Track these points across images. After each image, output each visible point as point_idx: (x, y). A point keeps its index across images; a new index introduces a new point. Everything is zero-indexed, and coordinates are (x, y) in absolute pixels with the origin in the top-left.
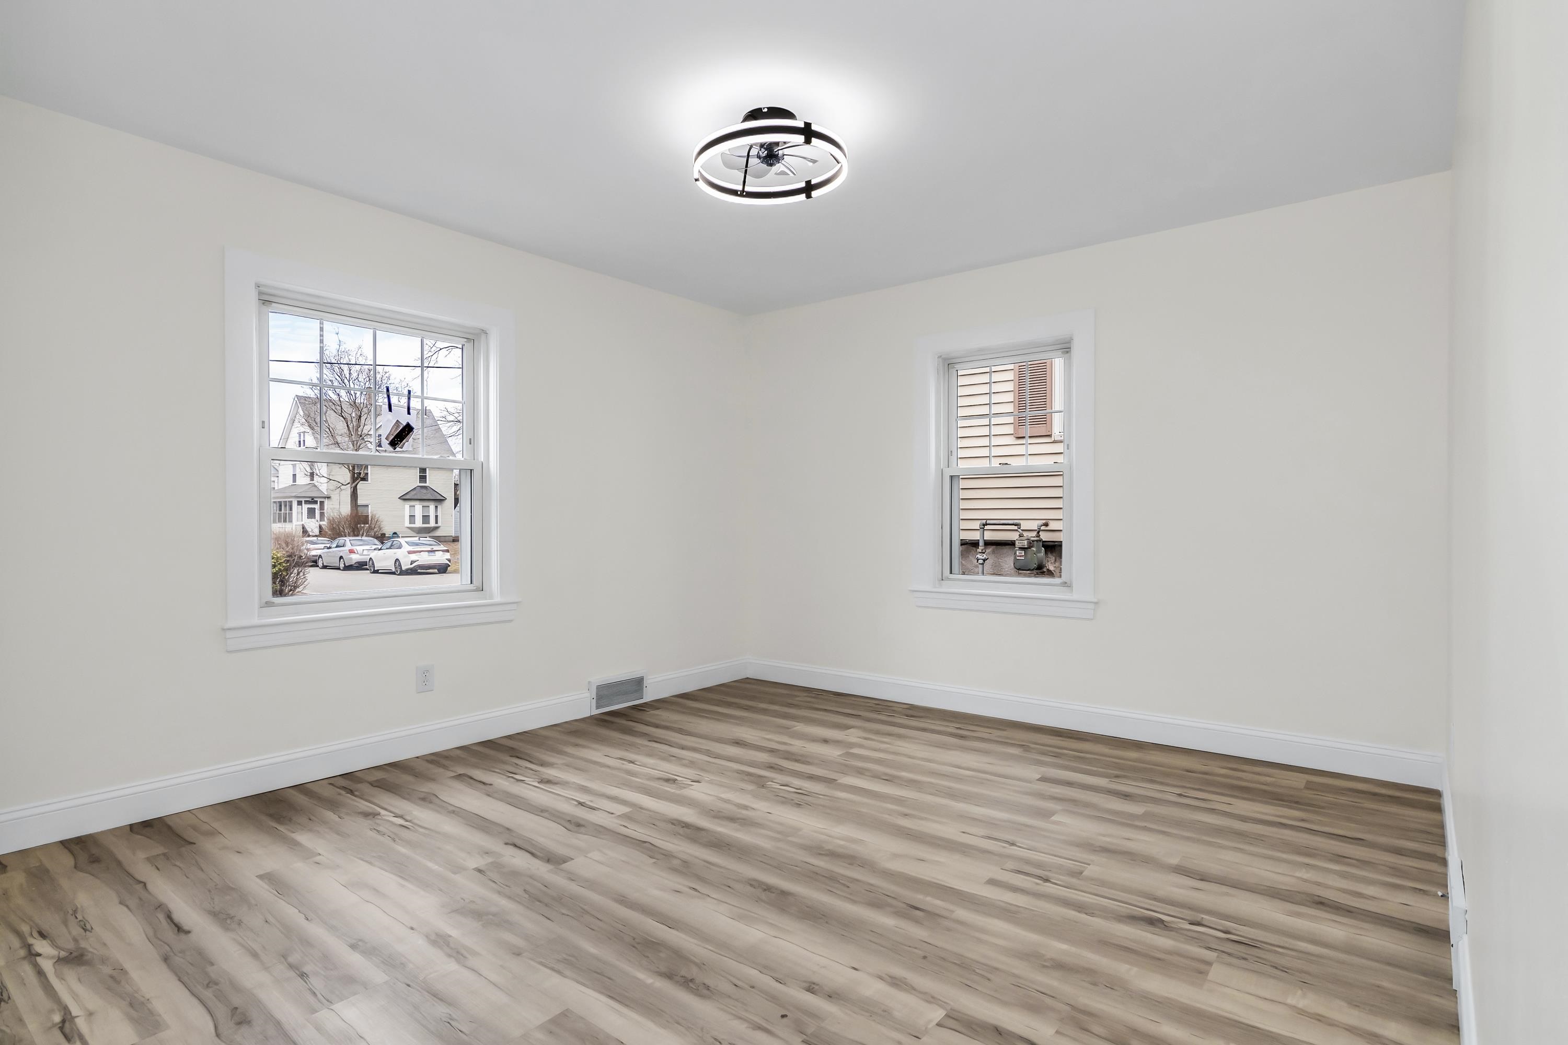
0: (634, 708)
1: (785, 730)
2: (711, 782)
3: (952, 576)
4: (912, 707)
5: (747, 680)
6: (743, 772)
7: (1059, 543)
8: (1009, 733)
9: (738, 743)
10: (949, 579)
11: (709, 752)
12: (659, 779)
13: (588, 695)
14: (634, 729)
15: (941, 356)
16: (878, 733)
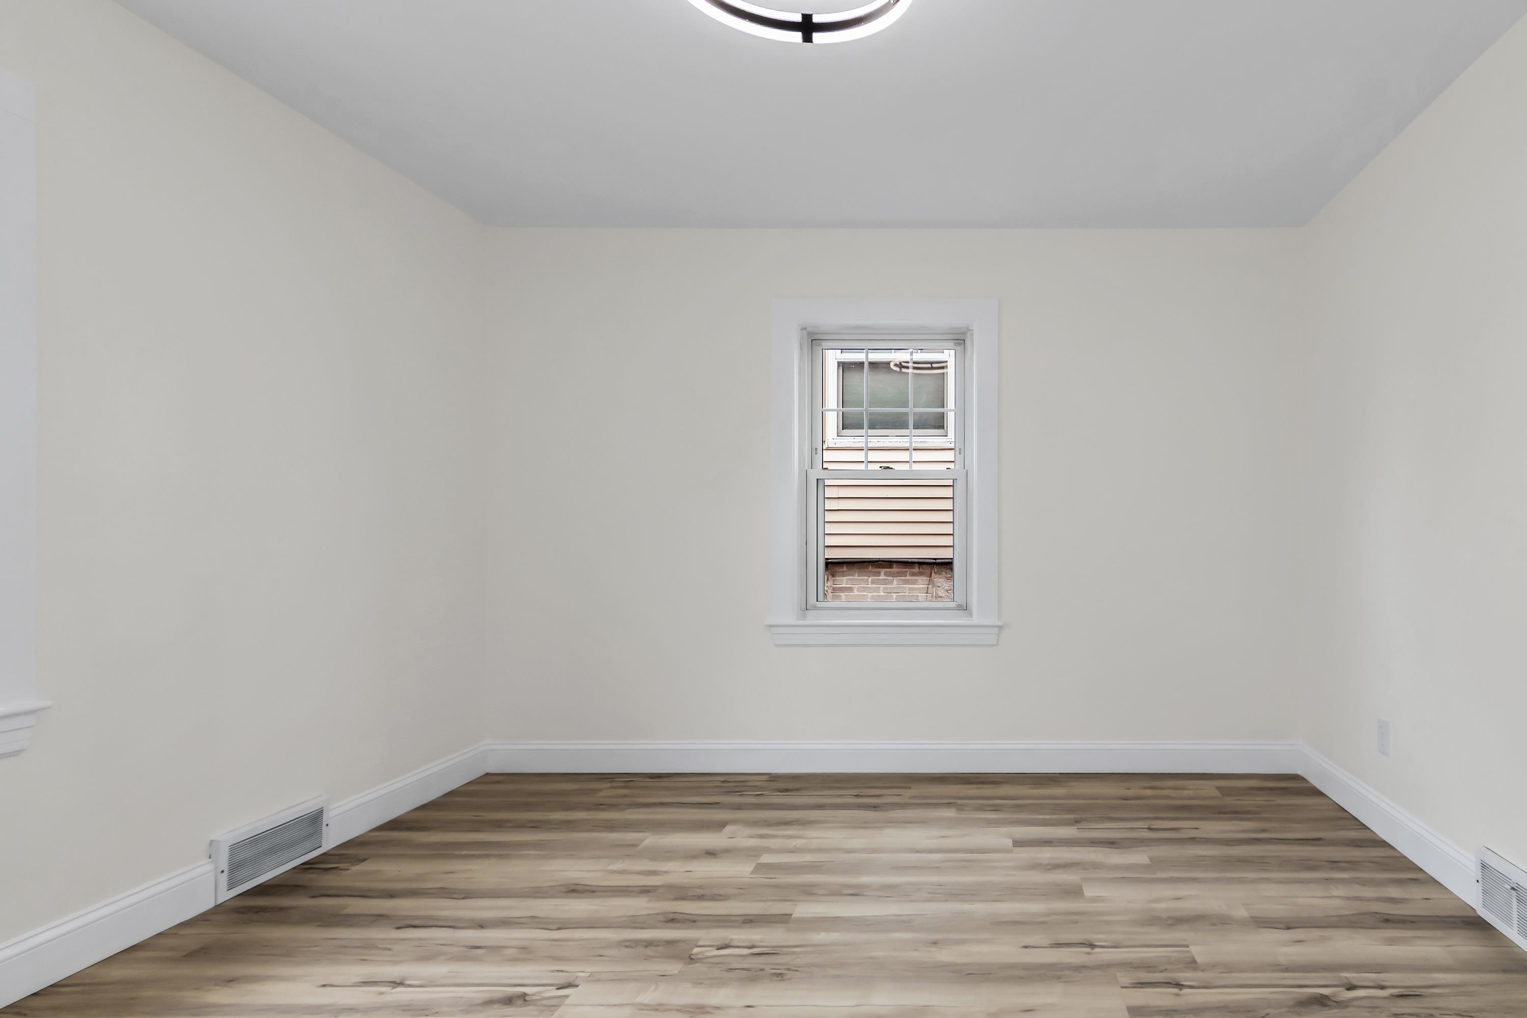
0: (308, 867)
1: (630, 850)
2: (594, 979)
3: (819, 604)
4: (774, 778)
5: (488, 778)
6: (635, 944)
7: (950, 560)
8: (916, 790)
9: (574, 890)
10: (815, 608)
11: (537, 920)
12: (490, 1002)
13: (209, 867)
14: (345, 912)
15: (806, 328)
16: (768, 824)
